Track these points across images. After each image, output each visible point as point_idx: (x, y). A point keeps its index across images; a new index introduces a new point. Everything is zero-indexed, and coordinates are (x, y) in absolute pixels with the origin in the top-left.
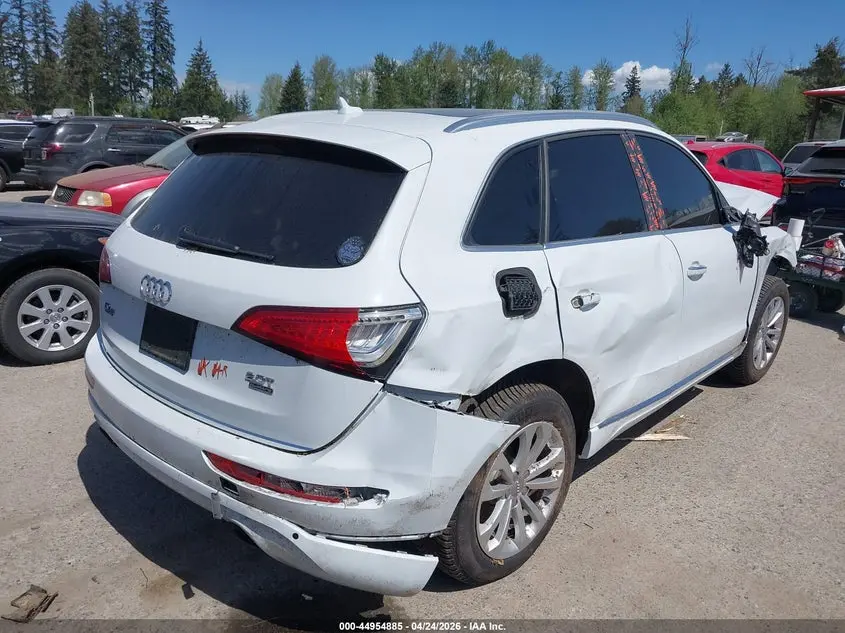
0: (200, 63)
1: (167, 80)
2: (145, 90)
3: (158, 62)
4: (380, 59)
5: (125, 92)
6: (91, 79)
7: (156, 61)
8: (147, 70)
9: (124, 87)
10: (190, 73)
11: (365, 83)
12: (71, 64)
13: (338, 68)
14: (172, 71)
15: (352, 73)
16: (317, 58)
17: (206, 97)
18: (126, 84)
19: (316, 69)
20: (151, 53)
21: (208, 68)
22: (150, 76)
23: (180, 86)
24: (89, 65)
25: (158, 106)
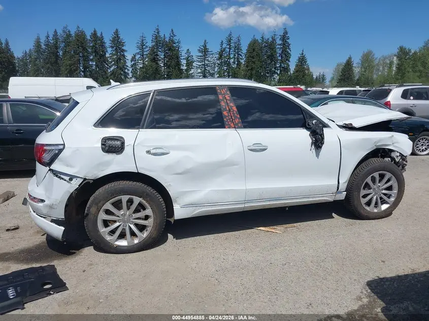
0: (302, 61)
1: (286, 69)
2: (276, 75)
3: (283, 62)
4: (402, 49)
5: (268, 77)
6: (254, 72)
7: (282, 62)
8: (278, 66)
9: (267, 75)
10: (297, 66)
11: (391, 63)
12: (247, 66)
13: (376, 56)
14: (289, 66)
15: (385, 58)
16: (364, 52)
17: (303, 76)
18: (268, 73)
19: (363, 57)
20: (280, 58)
21: (305, 62)
22: (279, 68)
23: (292, 72)
24: (254, 66)
25: (281, 82)
